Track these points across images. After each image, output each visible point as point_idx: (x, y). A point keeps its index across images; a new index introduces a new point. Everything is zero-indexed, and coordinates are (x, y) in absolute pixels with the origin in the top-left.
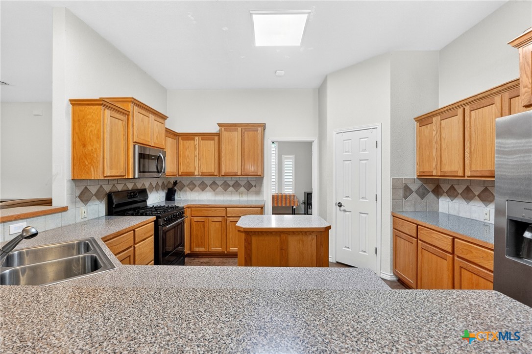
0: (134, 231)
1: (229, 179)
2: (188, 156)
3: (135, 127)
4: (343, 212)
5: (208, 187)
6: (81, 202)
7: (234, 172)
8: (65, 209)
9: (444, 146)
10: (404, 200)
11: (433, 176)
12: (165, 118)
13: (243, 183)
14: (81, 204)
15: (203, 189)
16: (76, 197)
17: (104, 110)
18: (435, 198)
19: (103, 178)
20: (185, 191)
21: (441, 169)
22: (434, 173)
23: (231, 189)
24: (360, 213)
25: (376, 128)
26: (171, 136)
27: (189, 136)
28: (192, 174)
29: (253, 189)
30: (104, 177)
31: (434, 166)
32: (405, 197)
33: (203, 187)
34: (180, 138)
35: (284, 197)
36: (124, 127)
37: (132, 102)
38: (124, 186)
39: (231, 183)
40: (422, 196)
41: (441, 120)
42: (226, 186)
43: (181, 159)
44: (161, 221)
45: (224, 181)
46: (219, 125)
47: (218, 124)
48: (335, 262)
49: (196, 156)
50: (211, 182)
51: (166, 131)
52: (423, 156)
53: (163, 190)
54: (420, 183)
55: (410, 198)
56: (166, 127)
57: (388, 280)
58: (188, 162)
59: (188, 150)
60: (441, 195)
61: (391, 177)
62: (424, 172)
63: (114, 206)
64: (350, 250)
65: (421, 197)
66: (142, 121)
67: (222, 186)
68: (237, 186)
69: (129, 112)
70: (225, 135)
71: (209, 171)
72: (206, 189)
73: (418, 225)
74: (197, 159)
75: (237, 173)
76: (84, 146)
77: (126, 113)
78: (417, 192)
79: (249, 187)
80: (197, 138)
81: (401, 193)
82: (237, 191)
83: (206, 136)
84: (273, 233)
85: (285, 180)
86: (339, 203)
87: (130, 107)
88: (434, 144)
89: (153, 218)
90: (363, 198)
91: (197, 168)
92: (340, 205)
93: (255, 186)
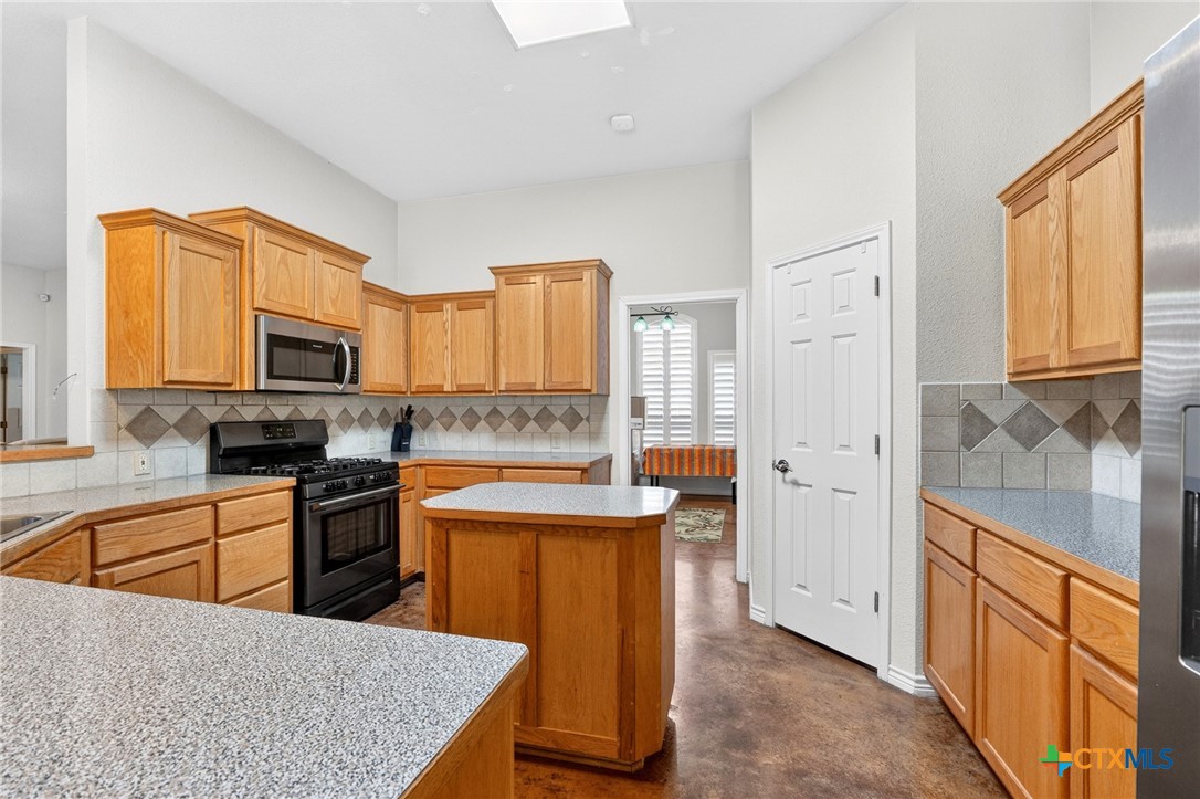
0: (215, 506)
1: (529, 401)
2: (430, 348)
3: (256, 275)
4: (790, 487)
5: (483, 422)
6: (134, 439)
7: (527, 384)
8: (85, 453)
9: (1078, 264)
10: (964, 452)
11: (1048, 370)
12: (362, 259)
13: (558, 413)
14: (136, 444)
15: (471, 427)
16: (119, 428)
17: (164, 233)
18: (1079, 447)
19: (161, 386)
20: (434, 430)
21: (1070, 344)
22: (1053, 363)
23: (532, 425)
24: (835, 490)
25: (877, 238)
26: (387, 302)
27: (431, 303)
28: (439, 390)
29: (583, 426)
30: (164, 383)
31: (1052, 335)
32: (968, 442)
33: (471, 421)
34: (413, 308)
35: (707, 455)
36: (226, 274)
37: (248, 218)
38: (262, 412)
39: (532, 412)
40: (1029, 440)
41: (1071, 180)
42: (521, 419)
43: (415, 356)
44: (308, 490)
45: (516, 408)
46: (496, 271)
47: (490, 268)
48: (770, 624)
49: (447, 347)
50: (490, 408)
51: (364, 288)
52: (1022, 308)
53: (384, 425)
54: (1019, 399)
55: (985, 444)
56: (364, 278)
57: (907, 694)
58: (430, 361)
59: (429, 335)
60: (1099, 437)
61: (918, 379)
62: (1024, 361)
63: (221, 453)
64: (810, 595)
65: (1023, 444)
66: (284, 261)
67: (512, 419)
68: (545, 418)
69: (243, 241)
70: (507, 293)
71: (476, 382)
72: (477, 427)
73: (977, 528)
74: (448, 354)
75: (534, 384)
76: (127, 314)
77: (236, 244)
78: (1010, 427)
79: (573, 420)
80: (448, 306)
81: (952, 430)
82: (545, 431)
83: (468, 301)
84: (500, 526)
85: (717, 413)
86: (781, 462)
87: (243, 230)
88: (1051, 263)
89: (292, 481)
90: (843, 447)
91: (449, 376)
92: (783, 467)
93: (588, 419)
